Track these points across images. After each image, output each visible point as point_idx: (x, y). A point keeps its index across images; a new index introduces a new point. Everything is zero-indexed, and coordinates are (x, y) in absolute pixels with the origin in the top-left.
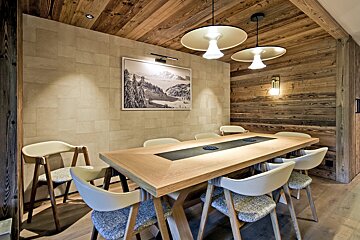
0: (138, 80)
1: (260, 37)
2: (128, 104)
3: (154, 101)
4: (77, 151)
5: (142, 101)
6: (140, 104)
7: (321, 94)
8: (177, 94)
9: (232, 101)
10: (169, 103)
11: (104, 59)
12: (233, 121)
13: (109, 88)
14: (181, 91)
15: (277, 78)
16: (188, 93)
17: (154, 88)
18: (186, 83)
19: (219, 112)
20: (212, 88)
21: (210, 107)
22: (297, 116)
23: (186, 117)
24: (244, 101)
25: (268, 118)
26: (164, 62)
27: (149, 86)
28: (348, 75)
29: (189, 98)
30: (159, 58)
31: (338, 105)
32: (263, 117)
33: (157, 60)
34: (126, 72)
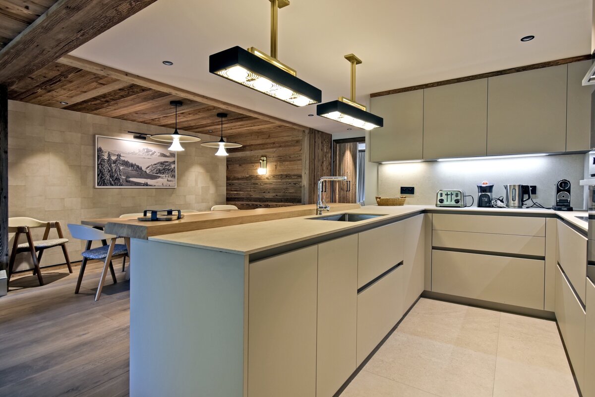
0: (114, 158)
1: (224, 126)
2: (102, 182)
3: (132, 179)
4: (49, 226)
5: (118, 179)
6: (116, 181)
7: (294, 175)
8: (160, 171)
9: (228, 179)
10: (149, 181)
11: (75, 137)
12: (229, 200)
13: (80, 166)
14: (164, 169)
15: (265, 158)
16: (173, 170)
17: (132, 165)
18: (170, 160)
19: (212, 190)
20: (204, 165)
21: (200, 185)
22: (278, 194)
23: (171, 195)
24: (238, 179)
25: (258, 196)
26: (144, 138)
27: (126, 163)
28: (308, 161)
29: (173, 176)
30: (138, 135)
31: (303, 185)
32: (254, 196)
33: (136, 137)
34: (100, 150)
